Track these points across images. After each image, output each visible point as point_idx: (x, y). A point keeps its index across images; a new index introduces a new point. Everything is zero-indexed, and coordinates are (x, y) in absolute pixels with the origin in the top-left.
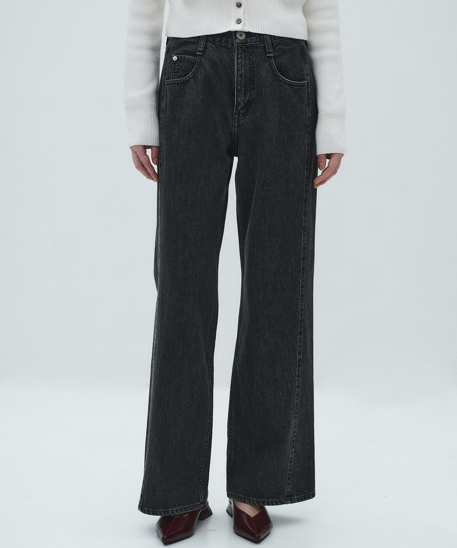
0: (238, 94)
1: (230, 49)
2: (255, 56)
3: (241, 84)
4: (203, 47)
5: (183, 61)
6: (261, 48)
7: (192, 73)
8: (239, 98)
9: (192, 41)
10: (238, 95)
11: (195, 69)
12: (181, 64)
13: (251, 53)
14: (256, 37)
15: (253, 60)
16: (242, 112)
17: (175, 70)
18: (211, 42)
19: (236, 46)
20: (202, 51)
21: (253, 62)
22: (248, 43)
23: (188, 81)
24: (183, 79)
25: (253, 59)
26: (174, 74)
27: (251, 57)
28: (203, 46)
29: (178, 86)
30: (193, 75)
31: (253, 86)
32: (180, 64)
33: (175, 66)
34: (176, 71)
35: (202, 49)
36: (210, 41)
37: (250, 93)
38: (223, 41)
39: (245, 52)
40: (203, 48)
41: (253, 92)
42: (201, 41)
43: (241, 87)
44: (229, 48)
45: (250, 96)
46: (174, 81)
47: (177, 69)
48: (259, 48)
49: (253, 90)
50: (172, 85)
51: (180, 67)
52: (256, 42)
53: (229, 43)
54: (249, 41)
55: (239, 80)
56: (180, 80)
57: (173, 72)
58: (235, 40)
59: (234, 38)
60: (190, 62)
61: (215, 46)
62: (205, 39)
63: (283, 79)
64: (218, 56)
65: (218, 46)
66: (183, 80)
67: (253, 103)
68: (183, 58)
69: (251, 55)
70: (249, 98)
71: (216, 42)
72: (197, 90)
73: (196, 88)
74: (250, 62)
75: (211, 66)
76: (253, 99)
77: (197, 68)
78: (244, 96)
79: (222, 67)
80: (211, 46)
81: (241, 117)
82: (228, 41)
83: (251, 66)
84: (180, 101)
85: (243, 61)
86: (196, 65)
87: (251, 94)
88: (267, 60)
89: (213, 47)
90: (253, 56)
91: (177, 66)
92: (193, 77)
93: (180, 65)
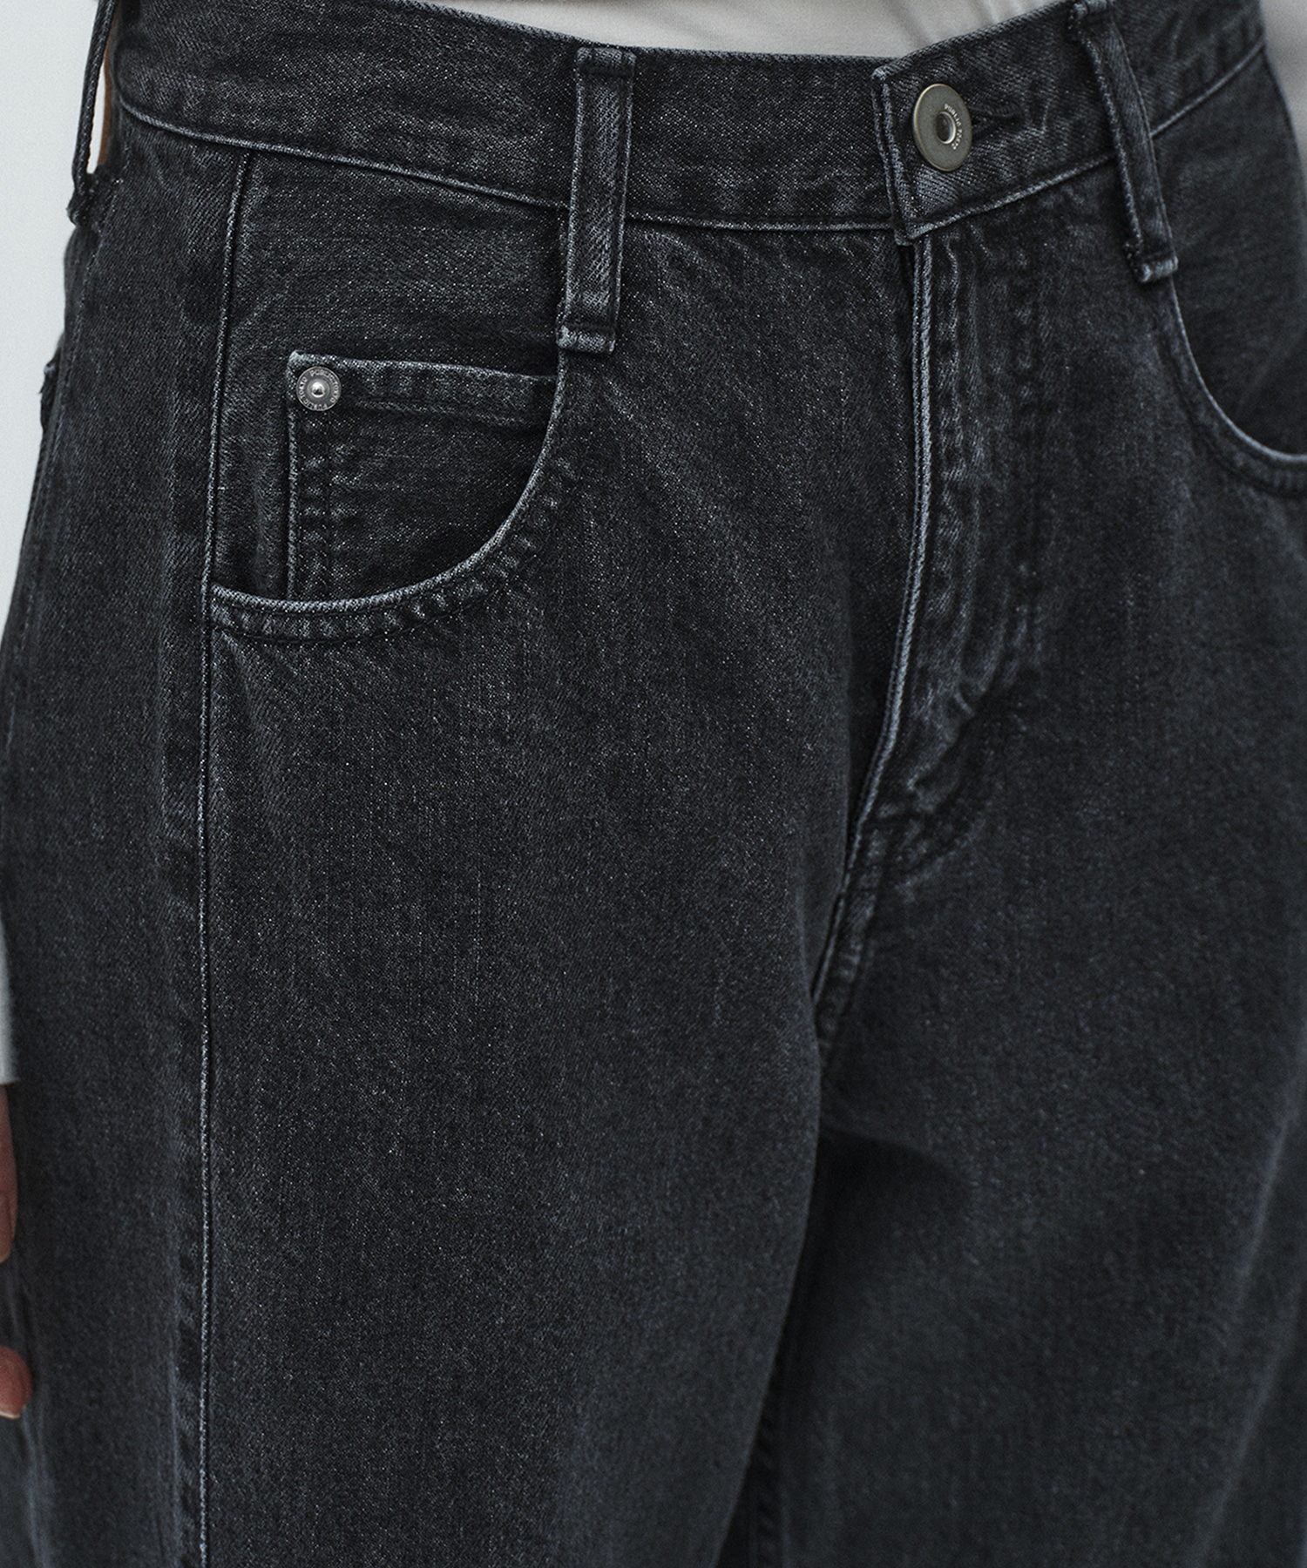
0: (920, 664)
1: (843, 259)
2: (1052, 301)
3: (958, 572)
4: (613, 274)
5: (400, 419)
6: (1090, 219)
7: (519, 528)
8: (922, 691)
9: (470, 199)
10: (923, 671)
11: (545, 488)
12: (386, 443)
13: (1020, 282)
14: (1049, 122)
15: (1037, 341)
16: (928, 802)
17: (324, 502)
18: (670, 211)
19: (922, 237)
20: (612, 315)
21: (1037, 356)
22: (1002, 191)
23: (476, 607)
24: (425, 599)
25: (1035, 329)
26: (314, 536)
27: (1024, 314)
28: (614, 263)
29: (382, 659)
30: (529, 553)
31: (1031, 568)
32: (374, 441)
33: (329, 468)
34: (338, 512)
35: (612, 301)
36: (657, 208)
37: (1010, 635)
38: (784, 202)
39: (984, 278)
40: (613, 291)
41: (1032, 615)
42: (582, 217)
43: (957, 599)
44: (832, 261)
45: (1007, 656)
46: (332, 615)
47: (347, 495)
48: (1076, 217)
49: (1033, 605)
50: (317, 659)
51: (382, 476)
52: (1052, 172)
53: (841, 207)
54: (1007, 175)
55: (946, 544)
56: (402, 609)
57: (307, 523)
58: (909, 177)
59: (899, 166)
60: (476, 424)
61: (705, 249)
62: (618, 193)
63: (1253, 463)
64: (750, 355)
65: (734, 252)
66: (430, 607)
67: (1021, 712)
68: (405, 386)
69: (1019, 296)
70: (997, 676)
71: (716, 214)
72: (582, 691)
73: (565, 679)
74: (1013, 359)
75: (696, 464)
76: (1027, 674)
77: (568, 483)
78: (964, 664)
79: (801, 452)
80: (676, 260)
81: (917, 840)
82: (828, 194)
83: (1026, 392)
84: (414, 807)
85: (975, 367)
86: (554, 454)
87: (1017, 642)
88: (1140, 320)
89: (692, 273)
90: (1035, 305)
91: (350, 468)
92: (531, 573)
93: (383, 454)
